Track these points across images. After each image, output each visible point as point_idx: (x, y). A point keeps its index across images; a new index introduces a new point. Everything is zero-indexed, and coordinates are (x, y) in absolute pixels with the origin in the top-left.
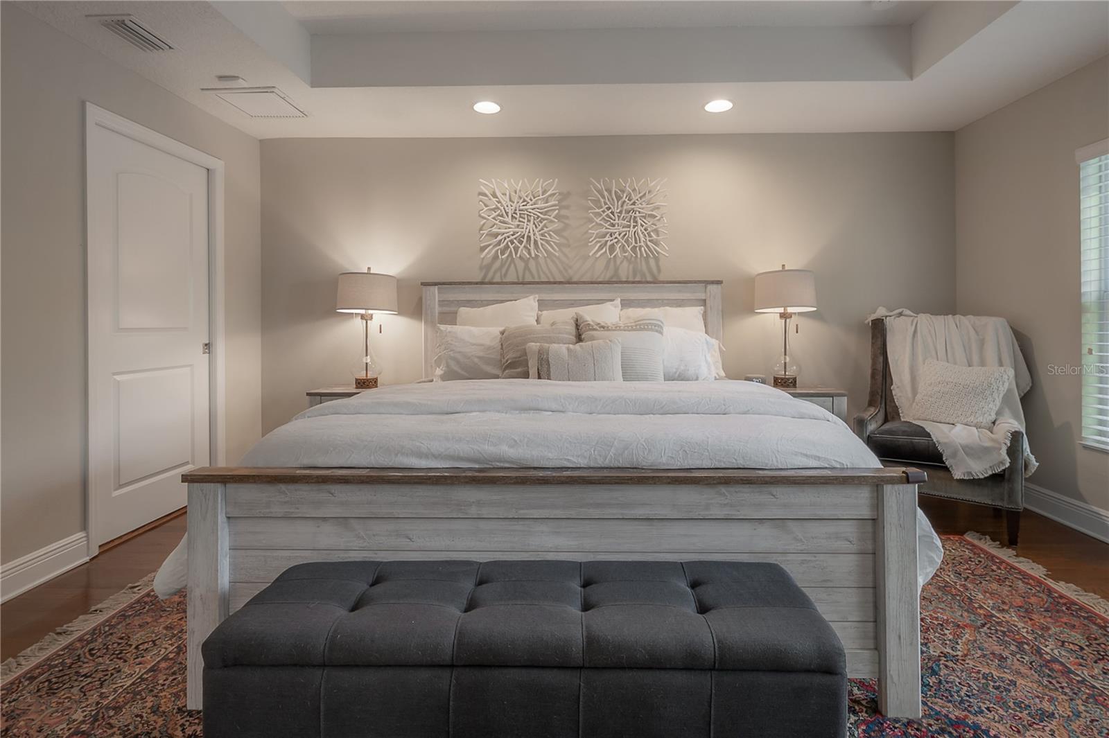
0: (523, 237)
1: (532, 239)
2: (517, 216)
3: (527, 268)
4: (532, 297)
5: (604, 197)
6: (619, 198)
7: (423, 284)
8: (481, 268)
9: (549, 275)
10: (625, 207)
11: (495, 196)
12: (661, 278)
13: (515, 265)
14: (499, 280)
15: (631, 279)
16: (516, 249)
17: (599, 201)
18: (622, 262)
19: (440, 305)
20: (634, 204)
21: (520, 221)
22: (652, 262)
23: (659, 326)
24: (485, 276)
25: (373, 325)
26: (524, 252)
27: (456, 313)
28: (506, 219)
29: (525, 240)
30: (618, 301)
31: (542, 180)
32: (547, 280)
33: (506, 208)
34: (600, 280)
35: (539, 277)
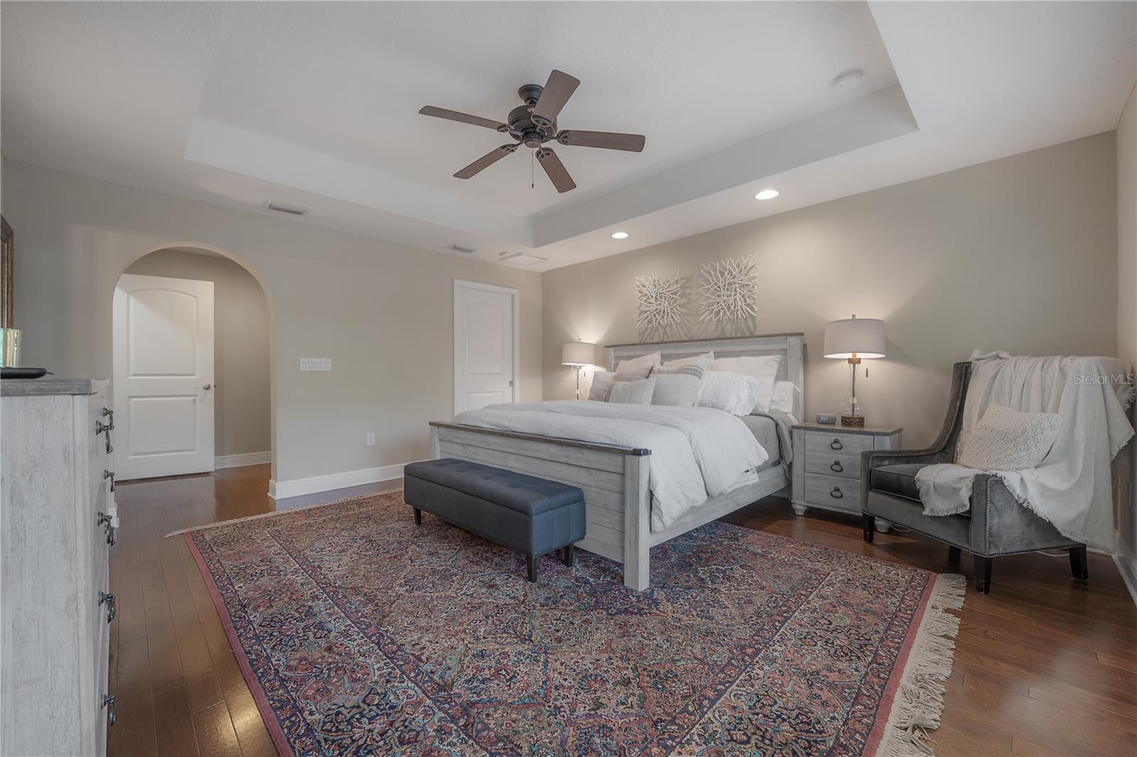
0: (661, 311)
1: (666, 312)
2: (658, 298)
3: (665, 332)
5: (711, 277)
6: (722, 275)
7: (607, 347)
8: (639, 335)
10: (727, 282)
12: (757, 333)
13: (658, 331)
14: (649, 342)
15: (733, 335)
16: (657, 320)
17: (708, 280)
18: (727, 323)
19: (613, 358)
20: (734, 277)
21: (660, 301)
22: (750, 321)
23: (700, 372)
24: (641, 341)
26: (661, 321)
28: (652, 301)
29: (662, 314)
30: (712, 354)
34: (712, 337)
35: (672, 338)
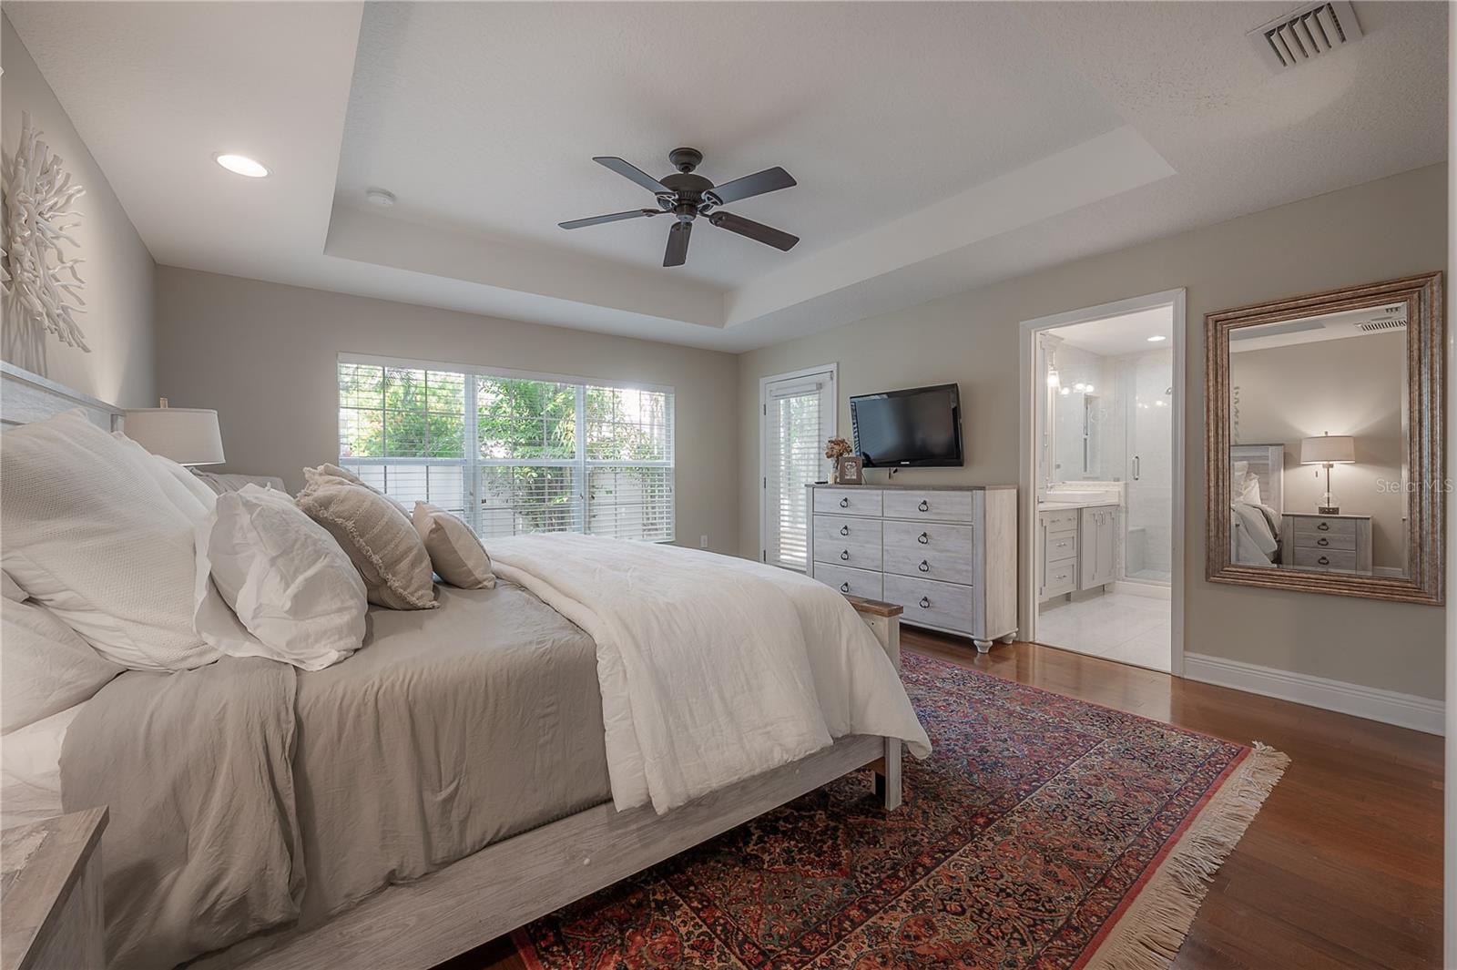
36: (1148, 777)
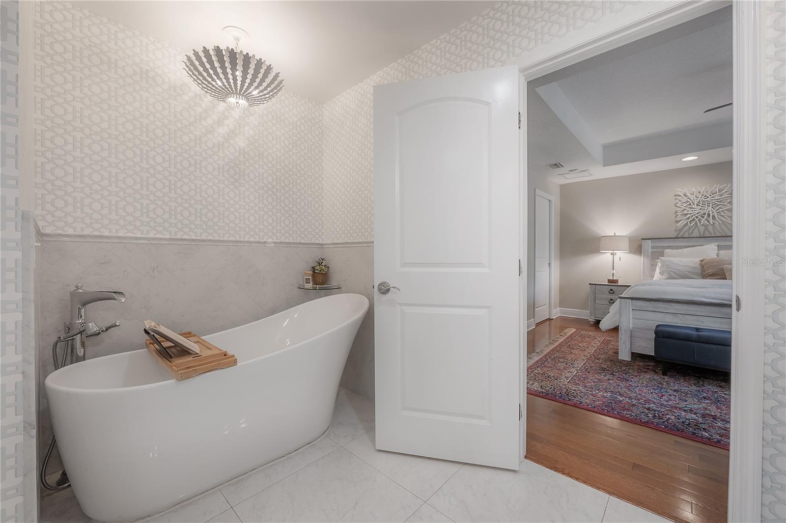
0: (705, 214)
1: (711, 215)
2: (701, 205)
3: (707, 230)
4: (713, 244)
7: (642, 239)
8: (676, 231)
9: (722, 232)
11: (685, 195)
13: (698, 228)
14: (688, 236)
16: (700, 220)
19: (651, 248)
21: (702, 207)
24: (678, 235)
25: (616, 257)
26: (705, 222)
27: (663, 252)
28: (693, 206)
29: (706, 216)
31: (719, 185)
32: (720, 235)
33: (693, 201)
35: (715, 233)
36: (548, 371)
